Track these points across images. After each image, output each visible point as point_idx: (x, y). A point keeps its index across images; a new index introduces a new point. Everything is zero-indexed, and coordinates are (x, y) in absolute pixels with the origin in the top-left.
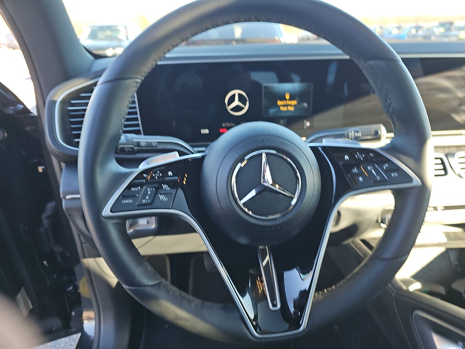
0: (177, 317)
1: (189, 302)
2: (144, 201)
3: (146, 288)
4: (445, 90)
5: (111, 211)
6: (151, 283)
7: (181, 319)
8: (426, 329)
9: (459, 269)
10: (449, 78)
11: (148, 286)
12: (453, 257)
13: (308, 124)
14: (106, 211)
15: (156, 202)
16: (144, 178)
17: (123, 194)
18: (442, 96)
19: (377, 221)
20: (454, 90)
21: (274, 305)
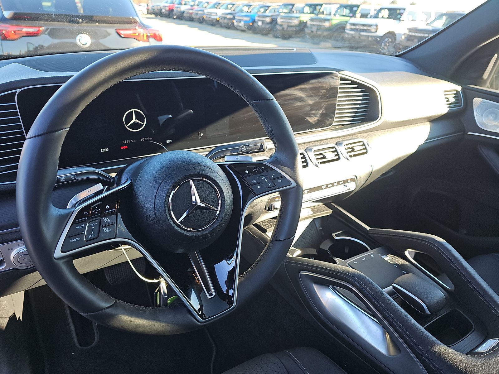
0: (138, 326)
1: (144, 311)
2: (90, 236)
3: (106, 310)
4: (300, 99)
5: (62, 252)
6: (108, 305)
7: (141, 326)
8: (309, 283)
9: (323, 233)
10: (301, 90)
11: (107, 308)
12: (318, 224)
13: (202, 135)
14: (58, 253)
15: (102, 235)
16: (85, 216)
17: (69, 234)
18: (299, 104)
19: (265, 209)
20: (306, 99)
21: (211, 294)
